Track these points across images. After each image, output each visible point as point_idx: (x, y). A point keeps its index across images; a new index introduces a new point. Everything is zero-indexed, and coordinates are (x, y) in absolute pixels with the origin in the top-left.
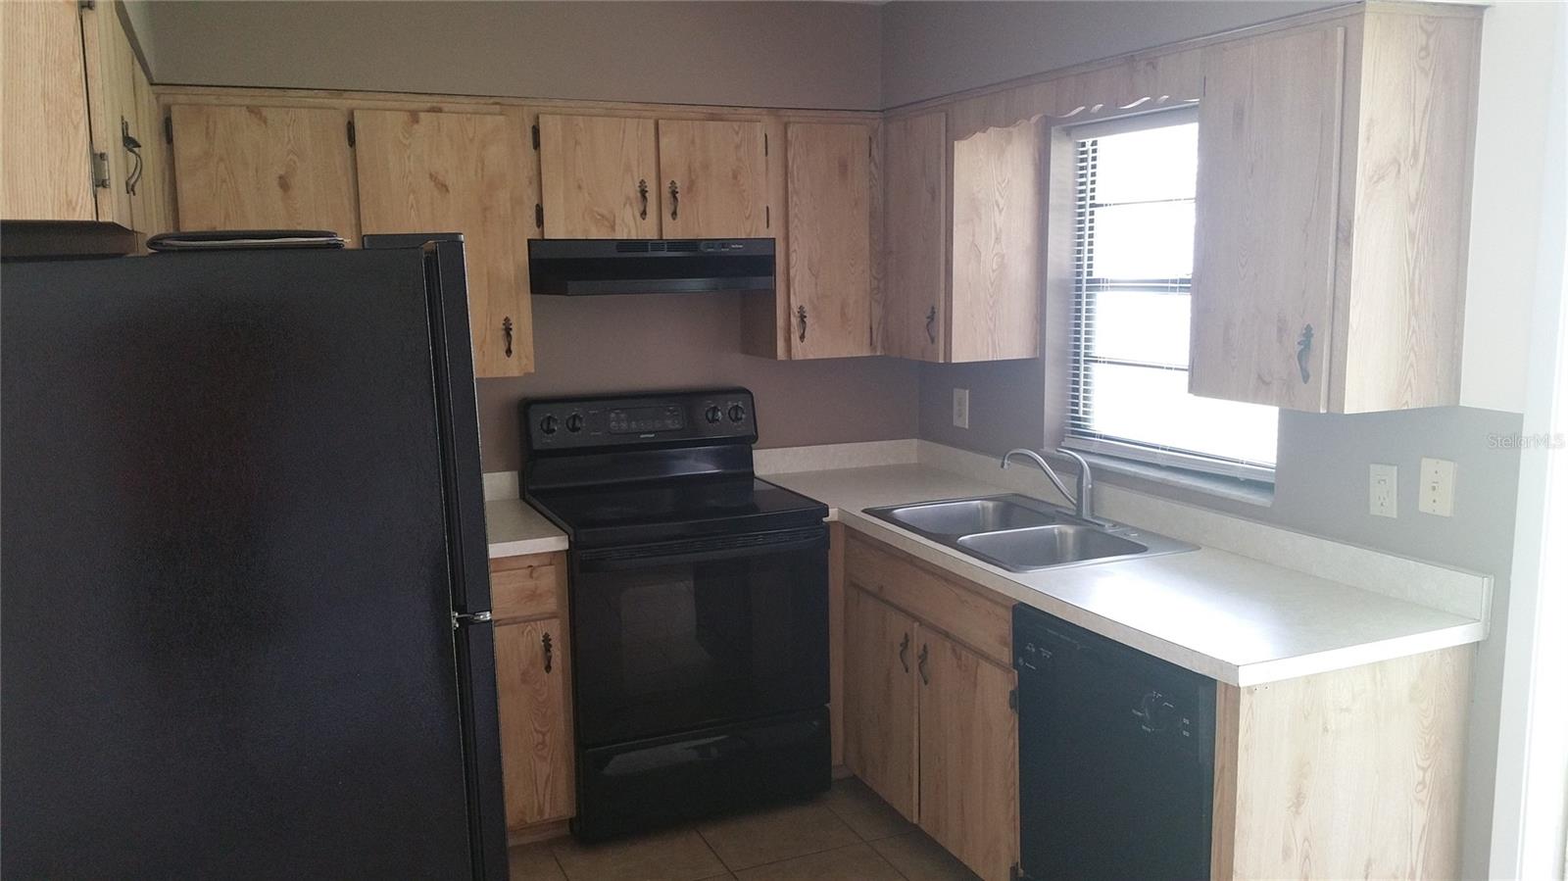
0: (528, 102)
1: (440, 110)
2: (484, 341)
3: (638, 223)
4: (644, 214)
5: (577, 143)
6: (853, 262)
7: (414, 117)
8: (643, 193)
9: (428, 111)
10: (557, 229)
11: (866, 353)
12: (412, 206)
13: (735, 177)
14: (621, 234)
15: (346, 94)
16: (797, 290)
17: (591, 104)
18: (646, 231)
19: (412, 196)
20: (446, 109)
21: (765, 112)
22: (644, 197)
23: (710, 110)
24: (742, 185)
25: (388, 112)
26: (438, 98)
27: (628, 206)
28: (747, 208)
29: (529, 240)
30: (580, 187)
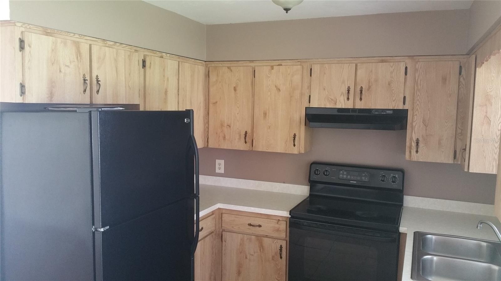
0: (310, 61)
1: (281, 65)
2: (287, 141)
3: (346, 102)
4: (348, 99)
5: (324, 73)
6: (447, 121)
7: (272, 67)
8: (349, 91)
9: (278, 66)
10: (315, 104)
11: (451, 161)
12: (269, 96)
13: (389, 84)
14: (339, 106)
15: (254, 62)
16: (416, 130)
17: (332, 59)
18: (349, 105)
19: (269, 93)
20: (283, 65)
21: (407, 58)
22: (348, 92)
23: (381, 59)
24: (393, 87)
25: (265, 67)
26: (280, 61)
27: (342, 96)
28: (394, 97)
29: (306, 108)
30: (324, 89)
